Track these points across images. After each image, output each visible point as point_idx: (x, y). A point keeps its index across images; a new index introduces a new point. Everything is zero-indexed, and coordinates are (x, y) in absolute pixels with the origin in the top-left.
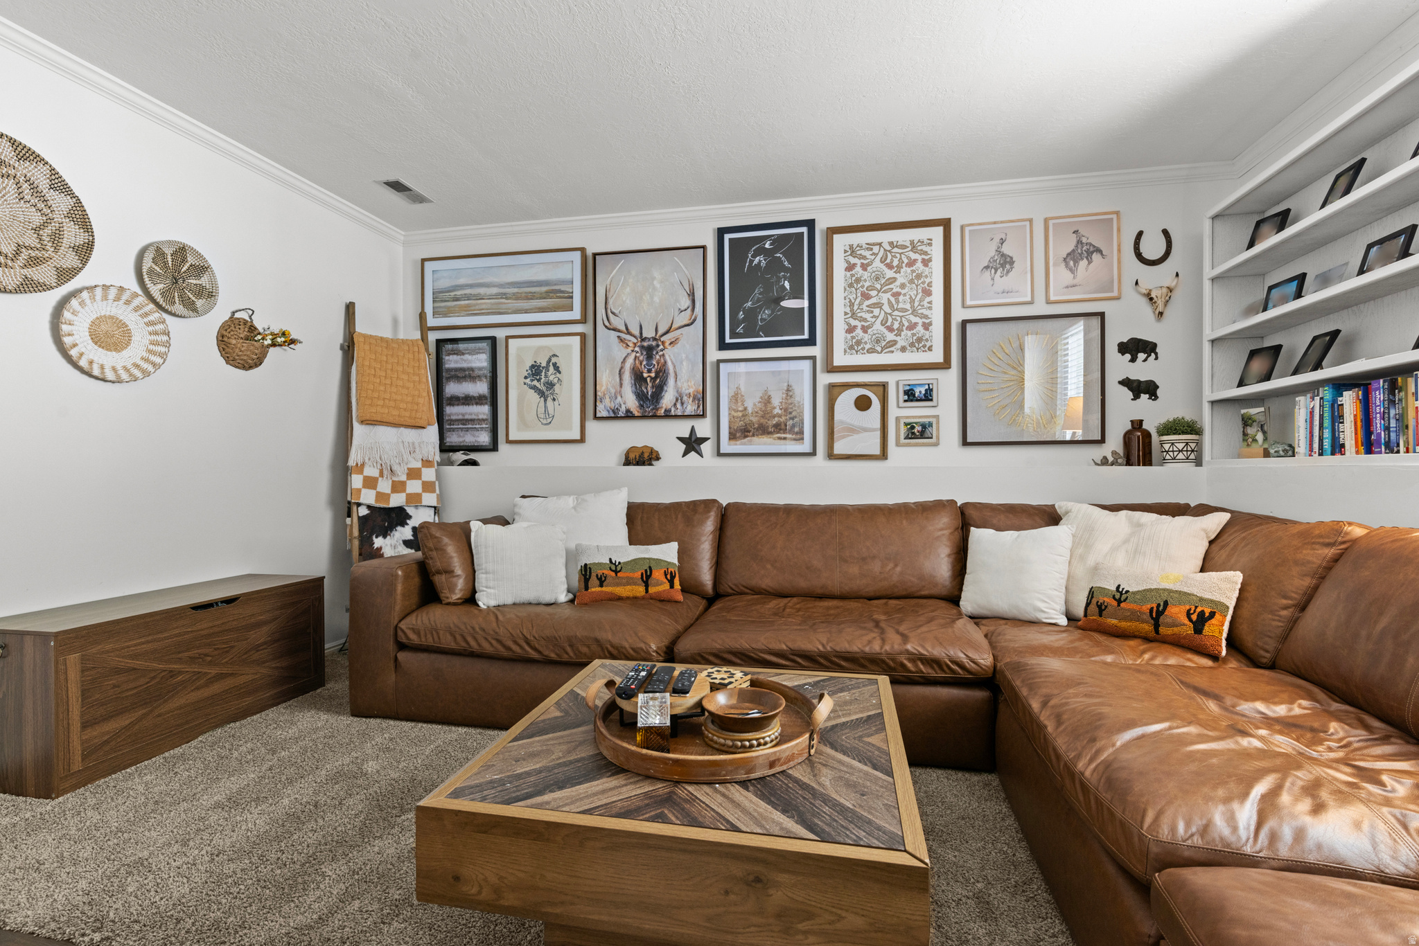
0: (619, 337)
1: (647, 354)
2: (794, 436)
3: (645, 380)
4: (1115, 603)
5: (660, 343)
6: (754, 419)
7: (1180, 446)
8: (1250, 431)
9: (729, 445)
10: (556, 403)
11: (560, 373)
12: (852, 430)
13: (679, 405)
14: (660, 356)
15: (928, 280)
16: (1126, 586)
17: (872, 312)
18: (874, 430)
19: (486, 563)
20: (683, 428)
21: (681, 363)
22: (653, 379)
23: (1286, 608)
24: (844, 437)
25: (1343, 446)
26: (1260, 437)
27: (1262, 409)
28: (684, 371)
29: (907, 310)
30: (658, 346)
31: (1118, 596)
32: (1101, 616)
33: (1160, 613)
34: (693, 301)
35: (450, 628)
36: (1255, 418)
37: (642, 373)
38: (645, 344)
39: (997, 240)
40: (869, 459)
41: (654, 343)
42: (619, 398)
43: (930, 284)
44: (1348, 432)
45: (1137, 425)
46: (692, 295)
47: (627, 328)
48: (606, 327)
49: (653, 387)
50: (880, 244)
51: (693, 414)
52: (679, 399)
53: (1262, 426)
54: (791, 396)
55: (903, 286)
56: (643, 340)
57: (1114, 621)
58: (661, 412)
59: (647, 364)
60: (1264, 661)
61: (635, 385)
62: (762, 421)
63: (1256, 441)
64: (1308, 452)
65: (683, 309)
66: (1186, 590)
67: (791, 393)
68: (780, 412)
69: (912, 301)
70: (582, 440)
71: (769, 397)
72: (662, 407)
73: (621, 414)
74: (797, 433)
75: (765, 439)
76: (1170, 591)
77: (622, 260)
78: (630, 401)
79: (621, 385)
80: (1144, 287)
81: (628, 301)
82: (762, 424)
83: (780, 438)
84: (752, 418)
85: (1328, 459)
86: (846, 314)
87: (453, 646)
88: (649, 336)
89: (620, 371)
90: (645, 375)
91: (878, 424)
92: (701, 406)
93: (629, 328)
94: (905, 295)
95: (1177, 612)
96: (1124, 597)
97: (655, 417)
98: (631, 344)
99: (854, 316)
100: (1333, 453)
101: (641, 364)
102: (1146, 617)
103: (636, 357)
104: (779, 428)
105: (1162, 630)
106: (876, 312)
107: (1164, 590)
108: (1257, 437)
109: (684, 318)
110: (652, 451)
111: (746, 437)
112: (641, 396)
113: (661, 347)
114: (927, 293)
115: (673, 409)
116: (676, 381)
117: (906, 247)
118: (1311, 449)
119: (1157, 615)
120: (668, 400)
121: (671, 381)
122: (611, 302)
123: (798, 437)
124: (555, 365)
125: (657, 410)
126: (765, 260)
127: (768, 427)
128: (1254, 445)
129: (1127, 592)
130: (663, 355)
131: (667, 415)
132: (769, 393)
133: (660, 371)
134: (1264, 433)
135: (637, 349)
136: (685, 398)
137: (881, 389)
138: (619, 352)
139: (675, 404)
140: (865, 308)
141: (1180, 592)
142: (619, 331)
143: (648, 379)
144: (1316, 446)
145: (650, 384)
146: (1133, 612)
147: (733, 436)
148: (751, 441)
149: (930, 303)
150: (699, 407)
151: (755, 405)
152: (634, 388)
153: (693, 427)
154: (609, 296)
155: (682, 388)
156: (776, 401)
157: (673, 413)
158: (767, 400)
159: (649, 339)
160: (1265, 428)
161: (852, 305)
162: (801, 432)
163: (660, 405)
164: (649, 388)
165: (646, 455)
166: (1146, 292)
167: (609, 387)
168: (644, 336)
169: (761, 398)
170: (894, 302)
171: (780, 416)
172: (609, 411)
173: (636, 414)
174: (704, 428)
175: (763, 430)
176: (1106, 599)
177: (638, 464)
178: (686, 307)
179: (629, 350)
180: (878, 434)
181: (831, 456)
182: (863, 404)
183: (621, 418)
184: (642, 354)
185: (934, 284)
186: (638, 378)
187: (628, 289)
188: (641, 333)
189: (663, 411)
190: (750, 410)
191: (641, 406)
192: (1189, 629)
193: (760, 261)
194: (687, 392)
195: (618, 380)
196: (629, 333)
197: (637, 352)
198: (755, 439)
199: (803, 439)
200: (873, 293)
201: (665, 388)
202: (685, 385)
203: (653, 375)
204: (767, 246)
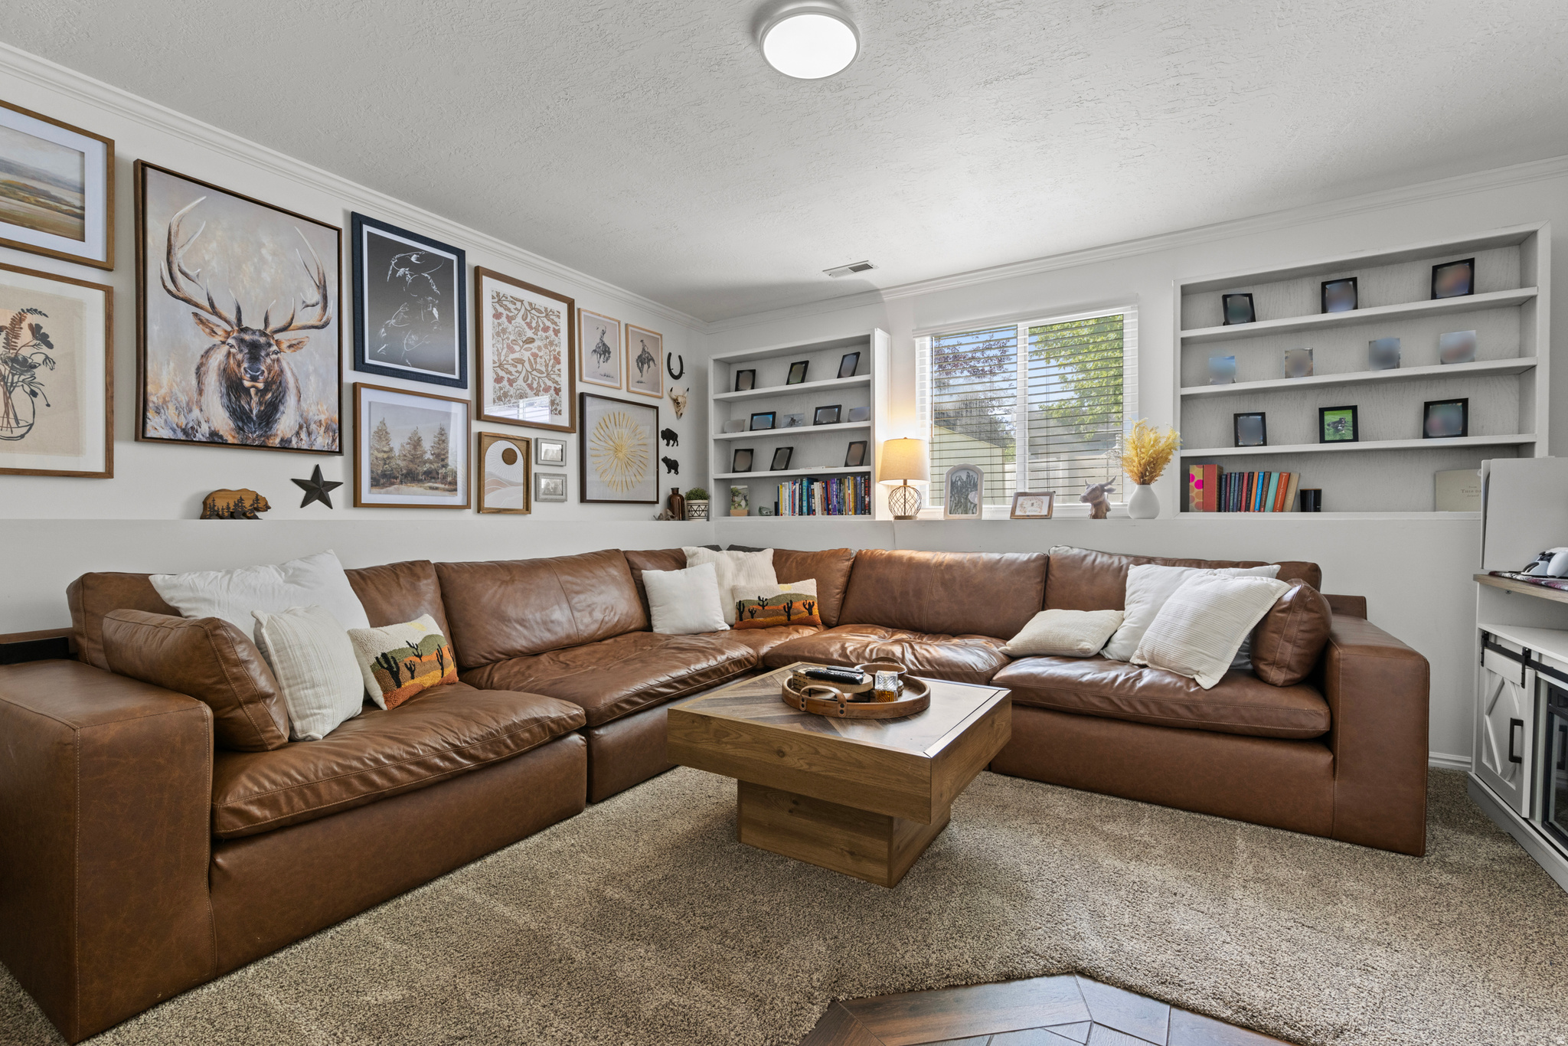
0: (195, 314)
1: (250, 353)
2: (447, 487)
3: (247, 391)
4: (761, 608)
5: (272, 342)
6: (402, 464)
7: (703, 507)
8: (736, 499)
9: (370, 492)
10: (39, 401)
11: (50, 346)
12: (500, 483)
13: (303, 435)
14: (273, 361)
15: (557, 349)
16: (764, 596)
17: (516, 367)
18: (517, 484)
19: (310, 671)
20: (303, 467)
21: (307, 376)
22: (261, 393)
23: (838, 594)
24: (493, 490)
25: (814, 510)
26: (743, 503)
27: (746, 487)
28: (311, 388)
29: (542, 373)
30: (270, 345)
31: (761, 603)
32: (752, 618)
33: (790, 608)
34: (325, 297)
35: (334, 772)
36: (740, 491)
37: (241, 379)
38: (247, 337)
39: (600, 330)
40: (517, 514)
41: (262, 340)
42: (196, 412)
43: (559, 353)
44: (817, 503)
45: (675, 491)
46: (322, 287)
47: (212, 305)
48: (169, 291)
49: (260, 403)
50: (522, 301)
51: (326, 449)
52: (304, 426)
53: (745, 497)
54: (443, 441)
55: (539, 348)
56: (245, 330)
57: (761, 619)
58: (276, 442)
59: (250, 368)
60: (834, 623)
61: (228, 395)
62: (411, 466)
63: (741, 505)
64: (791, 513)
65: (309, 302)
66: (797, 592)
67: (443, 438)
68: (431, 457)
69: (547, 366)
70: (109, 473)
71: (419, 440)
72: (276, 435)
73: (199, 437)
74: (450, 483)
75: (415, 488)
76: (791, 595)
77: (203, 196)
78: (220, 420)
79: (201, 392)
80: (674, 394)
81: (214, 263)
82: (411, 470)
83: (431, 488)
84: (399, 462)
85: (806, 518)
86: (494, 362)
87: (347, 798)
88: (254, 327)
89: (198, 369)
90: (247, 384)
91: (521, 479)
92: (337, 440)
93: (216, 304)
94: (541, 357)
95: (798, 605)
96: (765, 603)
97: (263, 447)
98: (220, 332)
99: (501, 366)
100: (808, 514)
101: (239, 366)
102: (783, 612)
103: (229, 353)
104: (431, 475)
105: (792, 618)
106: (520, 367)
107: (787, 594)
108: (741, 503)
109: (312, 316)
110: (257, 498)
111: (393, 484)
112: (240, 416)
113: (274, 348)
114: (558, 361)
115: (294, 441)
116: (299, 400)
117: (541, 312)
118: (794, 512)
119: (788, 610)
120: (285, 424)
121: (291, 400)
122: (179, 256)
123: (452, 487)
124: (36, 330)
125: (268, 438)
126: (411, 275)
127: (418, 474)
128: (739, 508)
129: (766, 600)
130: (278, 360)
131: (285, 447)
132: (420, 435)
133: (273, 382)
134: (746, 501)
135: (231, 341)
136: (313, 427)
137: (525, 444)
138: (197, 340)
139: (298, 434)
140: (511, 362)
141: (796, 594)
142: (196, 305)
143: (253, 391)
144: (797, 510)
145: (255, 399)
146: (773, 611)
147: (376, 483)
148: (398, 490)
149: (559, 370)
150: (334, 440)
151: (403, 446)
152: (225, 400)
153: (317, 468)
154: (177, 243)
155: (308, 412)
156: (428, 445)
157: (294, 444)
158: (416, 443)
159: (254, 332)
160: (747, 498)
161: (499, 355)
162: (454, 483)
163: (273, 431)
164: (254, 404)
165: (247, 504)
166: (675, 397)
167: (176, 389)
168: (245, 324)
169: (410, 438)
170: (533, 361)
171: (431, 463)
172: (174, 431)
173: (230, 440)
174: (334, 469)
175: (411, 477)
176: (754, 607)
177: (232, 516)
178: (313, 301)
179: (217, 340)
180: (521, 489)
181: (480, 509)
182: (509, 457)
183: (200, 443)
184: (241, 351)
185: (562, 354)
186: (234, 387)
187: (214, 245)
188: (239, 320)
189: (277, 441)
190: (397, 452)
191: (240, 429)
192: (806, 614)
193: (405, 275)
194: (316, 418)
195: (194, 382)
196: (214, 311)
197: (232, 346)
198: (403, 487)
199: (456, 490)
200: (517, 348)
201: (281, 408)
202: (314, 408)
203: (261, 386)
204: (413, 259)
